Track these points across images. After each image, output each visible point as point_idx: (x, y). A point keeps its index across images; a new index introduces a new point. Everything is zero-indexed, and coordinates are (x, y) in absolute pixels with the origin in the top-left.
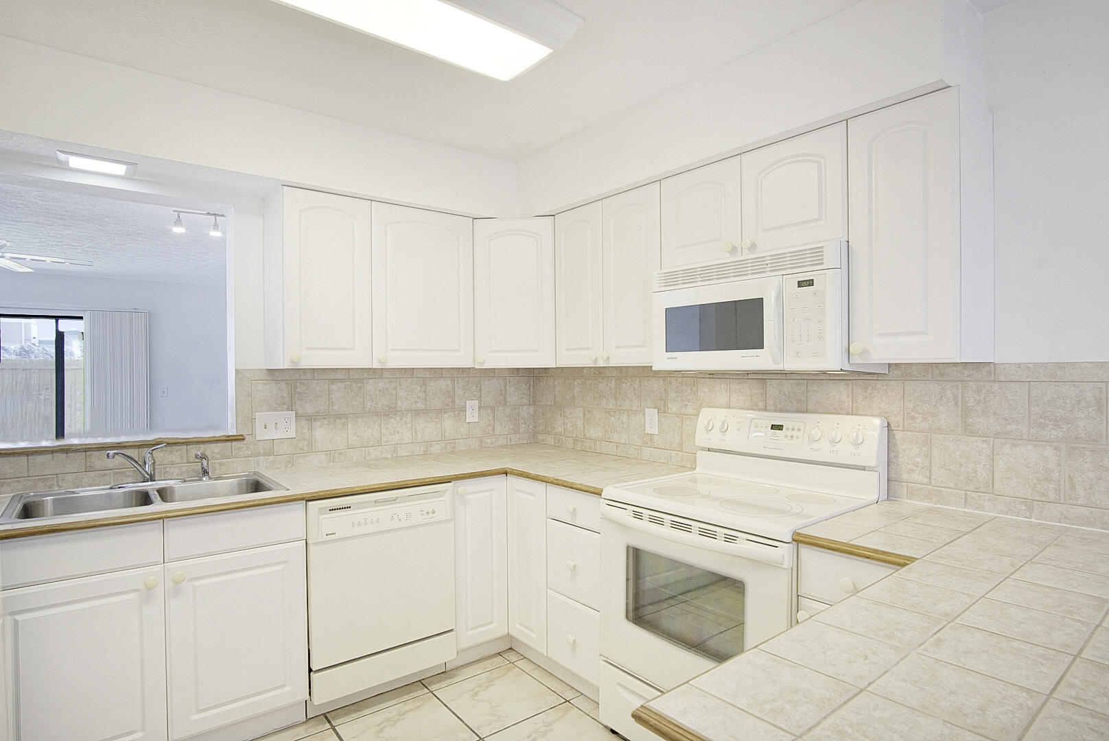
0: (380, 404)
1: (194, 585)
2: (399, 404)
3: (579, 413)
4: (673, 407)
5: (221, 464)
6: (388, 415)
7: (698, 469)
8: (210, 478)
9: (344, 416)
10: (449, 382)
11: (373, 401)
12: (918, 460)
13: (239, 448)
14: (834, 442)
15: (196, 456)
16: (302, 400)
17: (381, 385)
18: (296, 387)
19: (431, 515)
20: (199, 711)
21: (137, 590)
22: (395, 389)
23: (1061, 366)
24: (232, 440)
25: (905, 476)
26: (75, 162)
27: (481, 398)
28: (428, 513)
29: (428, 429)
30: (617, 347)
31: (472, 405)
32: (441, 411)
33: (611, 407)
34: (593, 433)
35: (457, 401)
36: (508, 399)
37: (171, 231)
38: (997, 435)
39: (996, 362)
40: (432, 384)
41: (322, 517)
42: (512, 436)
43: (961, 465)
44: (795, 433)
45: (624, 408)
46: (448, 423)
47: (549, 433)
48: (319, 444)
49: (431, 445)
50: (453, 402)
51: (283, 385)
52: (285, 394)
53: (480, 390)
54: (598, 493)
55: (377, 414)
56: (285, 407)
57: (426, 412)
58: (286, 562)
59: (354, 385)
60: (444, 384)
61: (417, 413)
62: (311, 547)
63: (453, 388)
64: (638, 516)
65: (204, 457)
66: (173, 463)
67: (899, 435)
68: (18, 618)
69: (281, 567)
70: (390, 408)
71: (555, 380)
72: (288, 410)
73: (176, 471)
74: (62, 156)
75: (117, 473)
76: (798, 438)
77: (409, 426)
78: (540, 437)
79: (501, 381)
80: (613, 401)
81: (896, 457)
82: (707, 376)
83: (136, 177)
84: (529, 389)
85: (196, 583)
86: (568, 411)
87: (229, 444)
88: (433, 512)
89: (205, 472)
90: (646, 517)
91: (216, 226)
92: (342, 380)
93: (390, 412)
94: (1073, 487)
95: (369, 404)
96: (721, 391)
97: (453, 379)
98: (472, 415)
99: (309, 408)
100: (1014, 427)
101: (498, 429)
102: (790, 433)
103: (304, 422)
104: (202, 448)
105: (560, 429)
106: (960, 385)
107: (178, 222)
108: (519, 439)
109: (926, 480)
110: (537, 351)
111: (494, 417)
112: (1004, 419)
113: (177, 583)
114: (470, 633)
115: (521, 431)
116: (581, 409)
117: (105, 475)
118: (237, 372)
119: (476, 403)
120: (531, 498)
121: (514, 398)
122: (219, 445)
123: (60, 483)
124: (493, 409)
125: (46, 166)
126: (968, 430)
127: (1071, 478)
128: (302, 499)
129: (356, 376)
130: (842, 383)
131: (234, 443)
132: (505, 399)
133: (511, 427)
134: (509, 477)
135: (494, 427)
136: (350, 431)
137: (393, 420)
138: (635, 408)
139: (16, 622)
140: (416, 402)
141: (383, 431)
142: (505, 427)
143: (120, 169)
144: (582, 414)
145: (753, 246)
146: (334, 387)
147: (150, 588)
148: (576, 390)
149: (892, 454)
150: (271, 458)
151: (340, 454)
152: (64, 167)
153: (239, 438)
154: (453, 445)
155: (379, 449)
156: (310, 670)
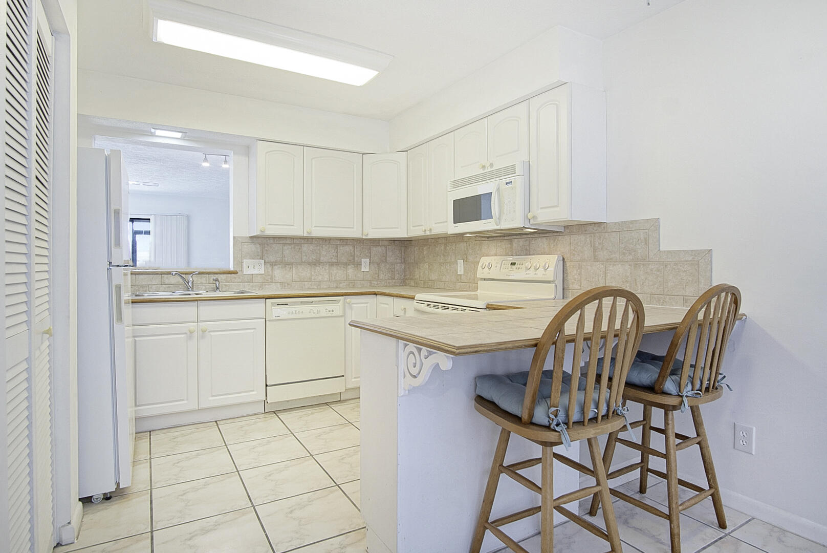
0: (311, 258)
1: (211, 335)
2: (322, 258)
3: (426, 266)
4: (470, 258)
5: (225, 285)
6: (315, 265)
7: (479, 291)
8: (220, 291)
9: (291, 264)
10: (351, 248)
11: (307, 256)
12: (576, 277)
13: (235, 278)
14: (536, 269)
15: (213, 279)
16: (268, 254)
17: (311, 247)
18: (265, 247)
19: (331, 312)
20: (213, 396)
21: (186, 333)
22: (320, 250)
23: (632, 222)
24: (231, 273)
25: (571, 286)
26: (158, 133)
27: (371, 257)
28: (329, 311)
29: (338, 273)
30: (436, 223)
31: (365, 262)
32: (346, 264)
33: (442, 261)
34: (434, 277)
35: (356, 259)
36: (388, 259)
37: (201, 165)
38: (607, 260)
39: (608, 222)
40: (341, 248)
41: (273, 307)
42: (390, 281)
43: (593, 278)
44: (521, 266)
45: (448, 261)
46: (351, 271)
47: (411, 279)
48: (277, 278)
49: (340, 283)
50: (354, 259)
51: (258, 246)
52: (259, 250)
53: (370, 253)
54: (413, 298)
55: (309, 264)
56: (259, 257)
57: (337, 264)
58: (255, 329)
59: (296, 247)
60: (348, 249)
61: (332, 264)
62: (267, 322)
63: (354, 251)
64: (429, 305)
65: (217, 280)
66: (201, 283)
67: (568, 264)
68: (137, 339)
69: (252, 331)
70: (316, 261)
71: (415, 247)
72: (260, 259)
73: (204, 288)
74: (153, 130)
75: (176, 286)
76: (521, 268)
77: (327, 271)
78: (407, 281)
79: (383, 248)
80: (442, 257)
81: (567, 276)
82: (487, 239)
83: (185, 138)
84: (401, 253)
85: (212, 334)
86: (421, 265)
87: (229, 275)
88: (333, 311)
89: (217, 288)
90: (432, 306)
91: (226, 162)
92: (290, 244)
93: (316, 263)
94: (636, 284)
95: (304, 258)
96: (492, 247)
97: (354, 246)
98: (365, 267)
99: (272, 259)
100: (614, 255)
101: (381, 276)
102: (518, 266)
103: (269, 266)
104: (217, 276)
105: (418, 276)
106: (593, 235)
107: (206, 160)
108: (395, 283)
109: (579, 287)
110: (398, 228)
111: (379, 269)
112: (610, 252)
113: (204, 331)
114: (353, 380)
115: (396, 278)
116: (427, 263)
117: (169, 287)
118: (234, 237)
119: (368, 260)
120: (386, 306)
121: (391, 258)
122: (225, 275)
123: (150, 290)
124: (378, 265)
125: (145, 135)
126: (596, 259)
127: (636, 280)
128: (263, 298)
129: (298, 242)
130: (544, 239)
131: (232, 275)
132: (386, 259)
133: (390, 275)
134: (378, 296)
135: (379, 275)
136: (294, 272)
137: (318, 268)
138: (453, 260)
139: (135, 341)
140: (331, 258)
141: (313, 273)
142: (385, 275)
143: (179, 135)
144: (428, 267)
145: (491, 165)
146: (285, 248)
147: (191, 332)
148: (425, 252)
149: (565, 275)
150: (251, 284)
151: (288, 284)
152: (153, 135)
153: (235, 273)
154: (353, 284)
155: (310, 283)
156: (266, 385)
